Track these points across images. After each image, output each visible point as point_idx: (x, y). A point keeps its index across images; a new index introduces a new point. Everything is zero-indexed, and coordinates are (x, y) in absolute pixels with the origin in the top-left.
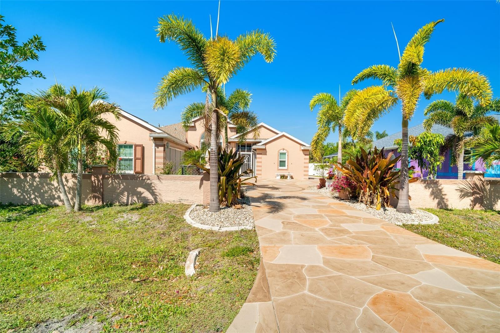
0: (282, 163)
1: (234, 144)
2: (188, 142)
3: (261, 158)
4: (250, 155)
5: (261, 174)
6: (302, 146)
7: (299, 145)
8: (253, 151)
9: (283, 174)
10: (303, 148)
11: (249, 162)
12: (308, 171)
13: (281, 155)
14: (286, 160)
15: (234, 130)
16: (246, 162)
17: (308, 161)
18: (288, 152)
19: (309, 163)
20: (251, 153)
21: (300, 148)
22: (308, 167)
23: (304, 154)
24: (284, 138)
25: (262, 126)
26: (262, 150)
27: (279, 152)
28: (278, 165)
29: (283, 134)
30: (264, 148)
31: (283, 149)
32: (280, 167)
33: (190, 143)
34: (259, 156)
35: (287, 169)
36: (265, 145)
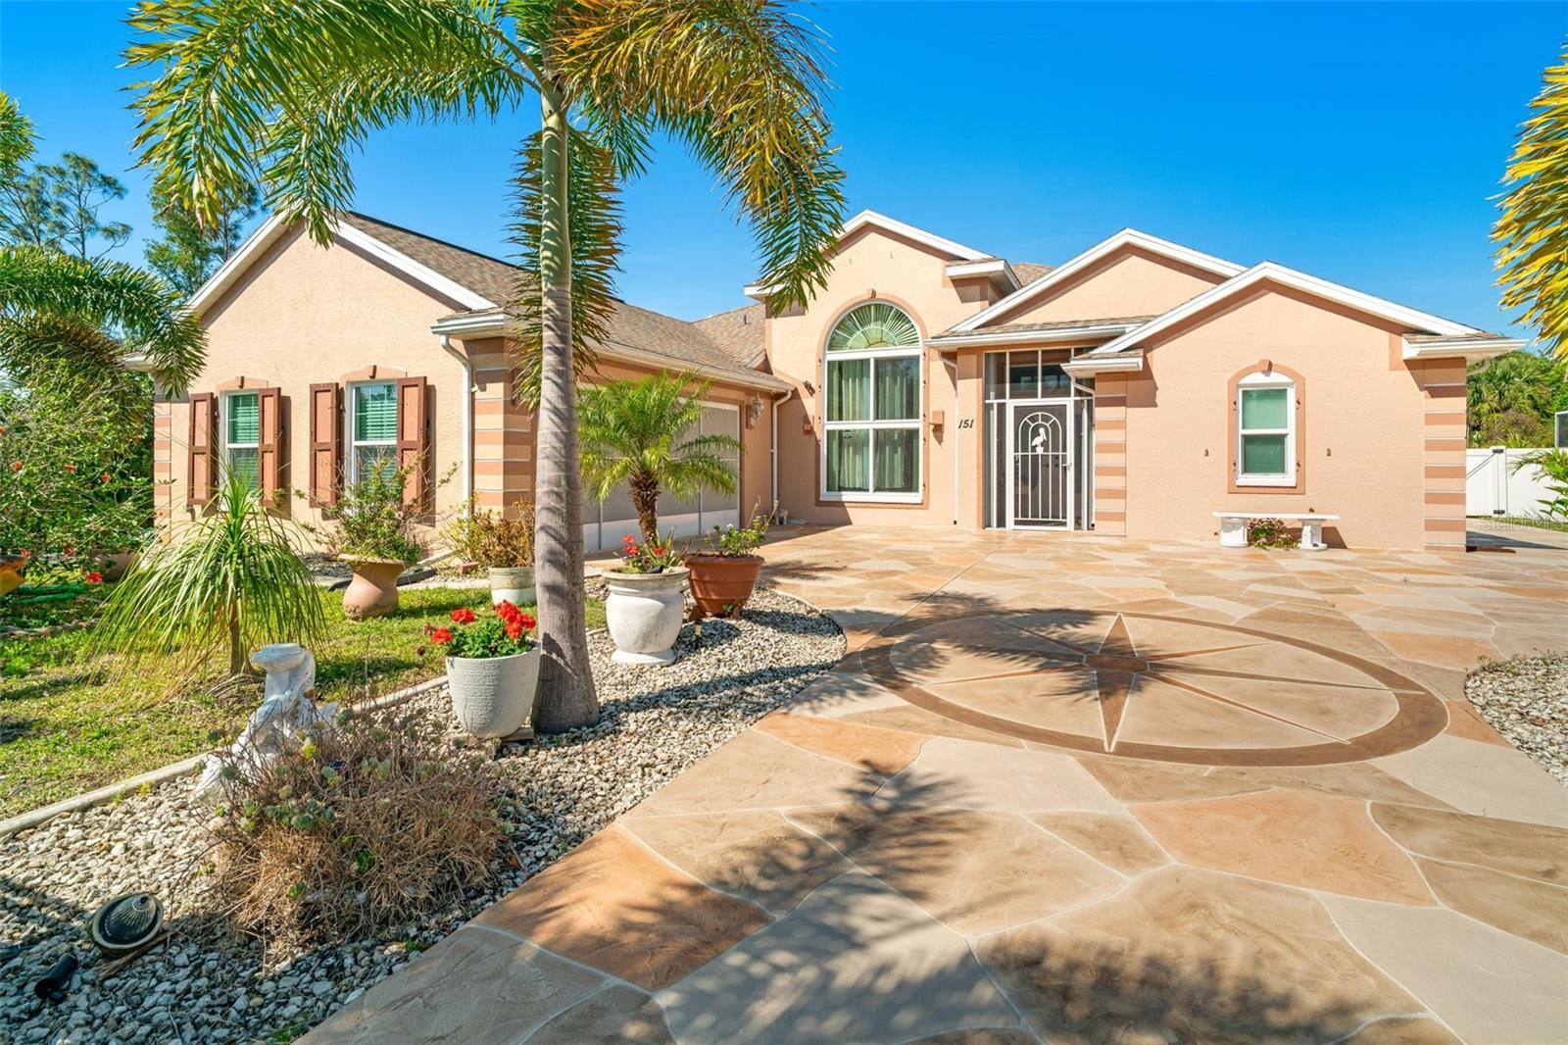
0: (1255, 450)
1: (974, 358)
2: (774, 365)
3: (1121, 424)
4: (1060, 411)
5: (1121, 517)
6: (1403, 341)
7: (1384, 336)
8: (1079, 393)
9: (1264, 516)
10: (1411, 350)
11: (1055, 448)
12: (1459, 499)
13: (1253, 404)
14: (1290, 431)
15: (976, 290)
16: (1040, 451)
17: (1460, 431)
18: (1299, 380)
19: (1470, 446)
20: (1069, 402)
21: (1394, 350)
22: (1460, 472)
23: (1426, 388)
24: (1272, 299)
25: (1128, 250)
26: (1127, 380)
27: (1239, 386)
28: (1234, 464)
29: (1264, 277)
30: (1139, 370)
31: (1267, 366)
32: (1243, 473)
33: (781, 370)
34: (1110, 413)
35: (1293, 485)
36: (1142, 351)
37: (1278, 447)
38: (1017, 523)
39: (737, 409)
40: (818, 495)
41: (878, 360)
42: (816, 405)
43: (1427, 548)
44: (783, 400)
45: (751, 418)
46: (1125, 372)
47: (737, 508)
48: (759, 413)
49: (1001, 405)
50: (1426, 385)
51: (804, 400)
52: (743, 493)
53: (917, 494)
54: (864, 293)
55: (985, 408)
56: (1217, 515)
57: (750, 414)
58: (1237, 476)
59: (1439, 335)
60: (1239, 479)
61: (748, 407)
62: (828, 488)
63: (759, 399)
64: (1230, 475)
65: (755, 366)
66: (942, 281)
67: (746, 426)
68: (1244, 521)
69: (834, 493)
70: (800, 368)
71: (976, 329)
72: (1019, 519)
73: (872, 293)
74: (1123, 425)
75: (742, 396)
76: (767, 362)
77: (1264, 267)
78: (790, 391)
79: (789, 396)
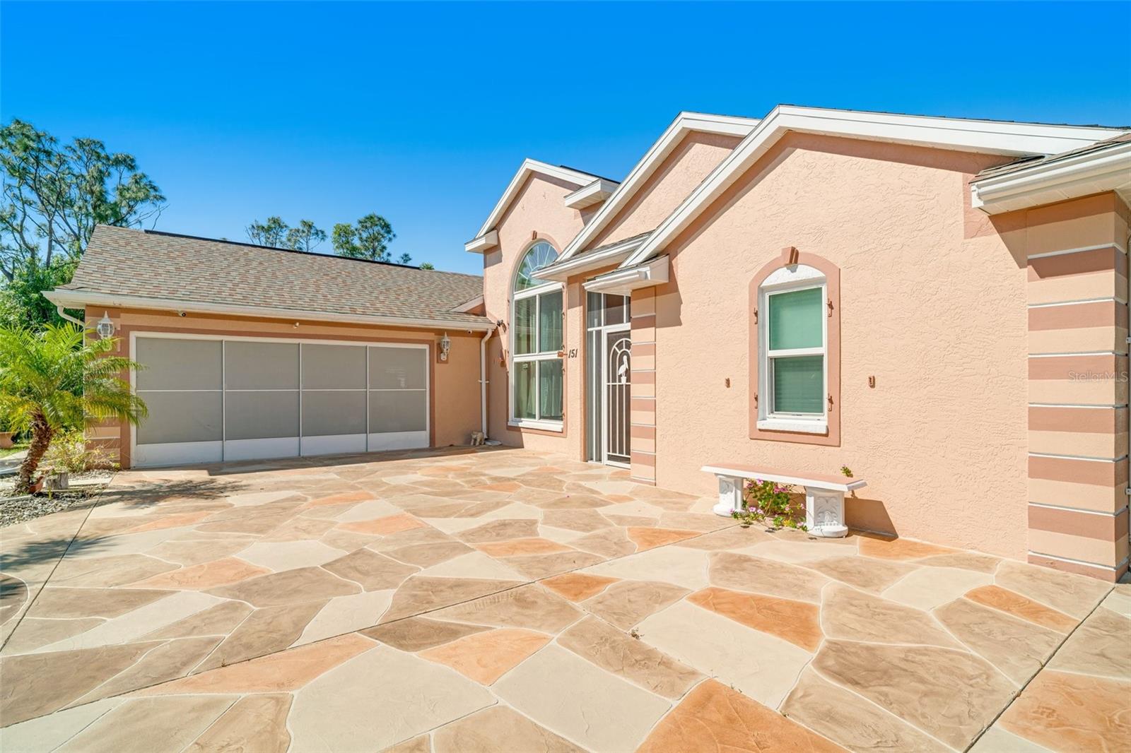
2: (487, 308)
5: (652, 460)
13: (782, 315)
14: (826, 349)
16: (624, 381)
18: (832, 273)
23: (1030, 262)
24: (799, 158)
25: (691, 137)
26: (655, 296)
27: (762, 291)
28: (756, 399)
29: (780, 128)
30: (667, 281)
31: (794, 257)
32: (772, 412)
33: (491, 312)
34: (640, 337)
35: (824, 432)
36: (668, 257)
37: (814, 375)
38: (610, 458)
39: (426, 347)
40: (508, 421)
41: (541, 296)
42: (507, 340)
43: (1032, 560)
44: (487, 338)
45: (442, 355)
46: (655, 286)
47: (425, 430)
48: (445, 350)
49: (599, 333)
50: (1030, 257)
51: (501, 336)
52: (434, 418)
53: (561, 423)
54: (530, 236)
55: (587, 337)
56: (705, 469)
57: (441, 351)
58: (760, 417)
59: (1042, 157)
60: (764, 419)
61: (439, 344)
62: (519, 415)
63: (446, 339)
64: (750, 411)
65: (465, 310)
66: (572, 210)
67: (438, 362)
68: (735, 481)
69: (518, 419)
70: (499, 308)
71: (574, 255)
72: (611, 453)
73: (535, 234)
74: (652, 349)
75: (432, 336)
76: (483, 305)
77: (779, 114)
78: (490, 329)
79: (490, 334)
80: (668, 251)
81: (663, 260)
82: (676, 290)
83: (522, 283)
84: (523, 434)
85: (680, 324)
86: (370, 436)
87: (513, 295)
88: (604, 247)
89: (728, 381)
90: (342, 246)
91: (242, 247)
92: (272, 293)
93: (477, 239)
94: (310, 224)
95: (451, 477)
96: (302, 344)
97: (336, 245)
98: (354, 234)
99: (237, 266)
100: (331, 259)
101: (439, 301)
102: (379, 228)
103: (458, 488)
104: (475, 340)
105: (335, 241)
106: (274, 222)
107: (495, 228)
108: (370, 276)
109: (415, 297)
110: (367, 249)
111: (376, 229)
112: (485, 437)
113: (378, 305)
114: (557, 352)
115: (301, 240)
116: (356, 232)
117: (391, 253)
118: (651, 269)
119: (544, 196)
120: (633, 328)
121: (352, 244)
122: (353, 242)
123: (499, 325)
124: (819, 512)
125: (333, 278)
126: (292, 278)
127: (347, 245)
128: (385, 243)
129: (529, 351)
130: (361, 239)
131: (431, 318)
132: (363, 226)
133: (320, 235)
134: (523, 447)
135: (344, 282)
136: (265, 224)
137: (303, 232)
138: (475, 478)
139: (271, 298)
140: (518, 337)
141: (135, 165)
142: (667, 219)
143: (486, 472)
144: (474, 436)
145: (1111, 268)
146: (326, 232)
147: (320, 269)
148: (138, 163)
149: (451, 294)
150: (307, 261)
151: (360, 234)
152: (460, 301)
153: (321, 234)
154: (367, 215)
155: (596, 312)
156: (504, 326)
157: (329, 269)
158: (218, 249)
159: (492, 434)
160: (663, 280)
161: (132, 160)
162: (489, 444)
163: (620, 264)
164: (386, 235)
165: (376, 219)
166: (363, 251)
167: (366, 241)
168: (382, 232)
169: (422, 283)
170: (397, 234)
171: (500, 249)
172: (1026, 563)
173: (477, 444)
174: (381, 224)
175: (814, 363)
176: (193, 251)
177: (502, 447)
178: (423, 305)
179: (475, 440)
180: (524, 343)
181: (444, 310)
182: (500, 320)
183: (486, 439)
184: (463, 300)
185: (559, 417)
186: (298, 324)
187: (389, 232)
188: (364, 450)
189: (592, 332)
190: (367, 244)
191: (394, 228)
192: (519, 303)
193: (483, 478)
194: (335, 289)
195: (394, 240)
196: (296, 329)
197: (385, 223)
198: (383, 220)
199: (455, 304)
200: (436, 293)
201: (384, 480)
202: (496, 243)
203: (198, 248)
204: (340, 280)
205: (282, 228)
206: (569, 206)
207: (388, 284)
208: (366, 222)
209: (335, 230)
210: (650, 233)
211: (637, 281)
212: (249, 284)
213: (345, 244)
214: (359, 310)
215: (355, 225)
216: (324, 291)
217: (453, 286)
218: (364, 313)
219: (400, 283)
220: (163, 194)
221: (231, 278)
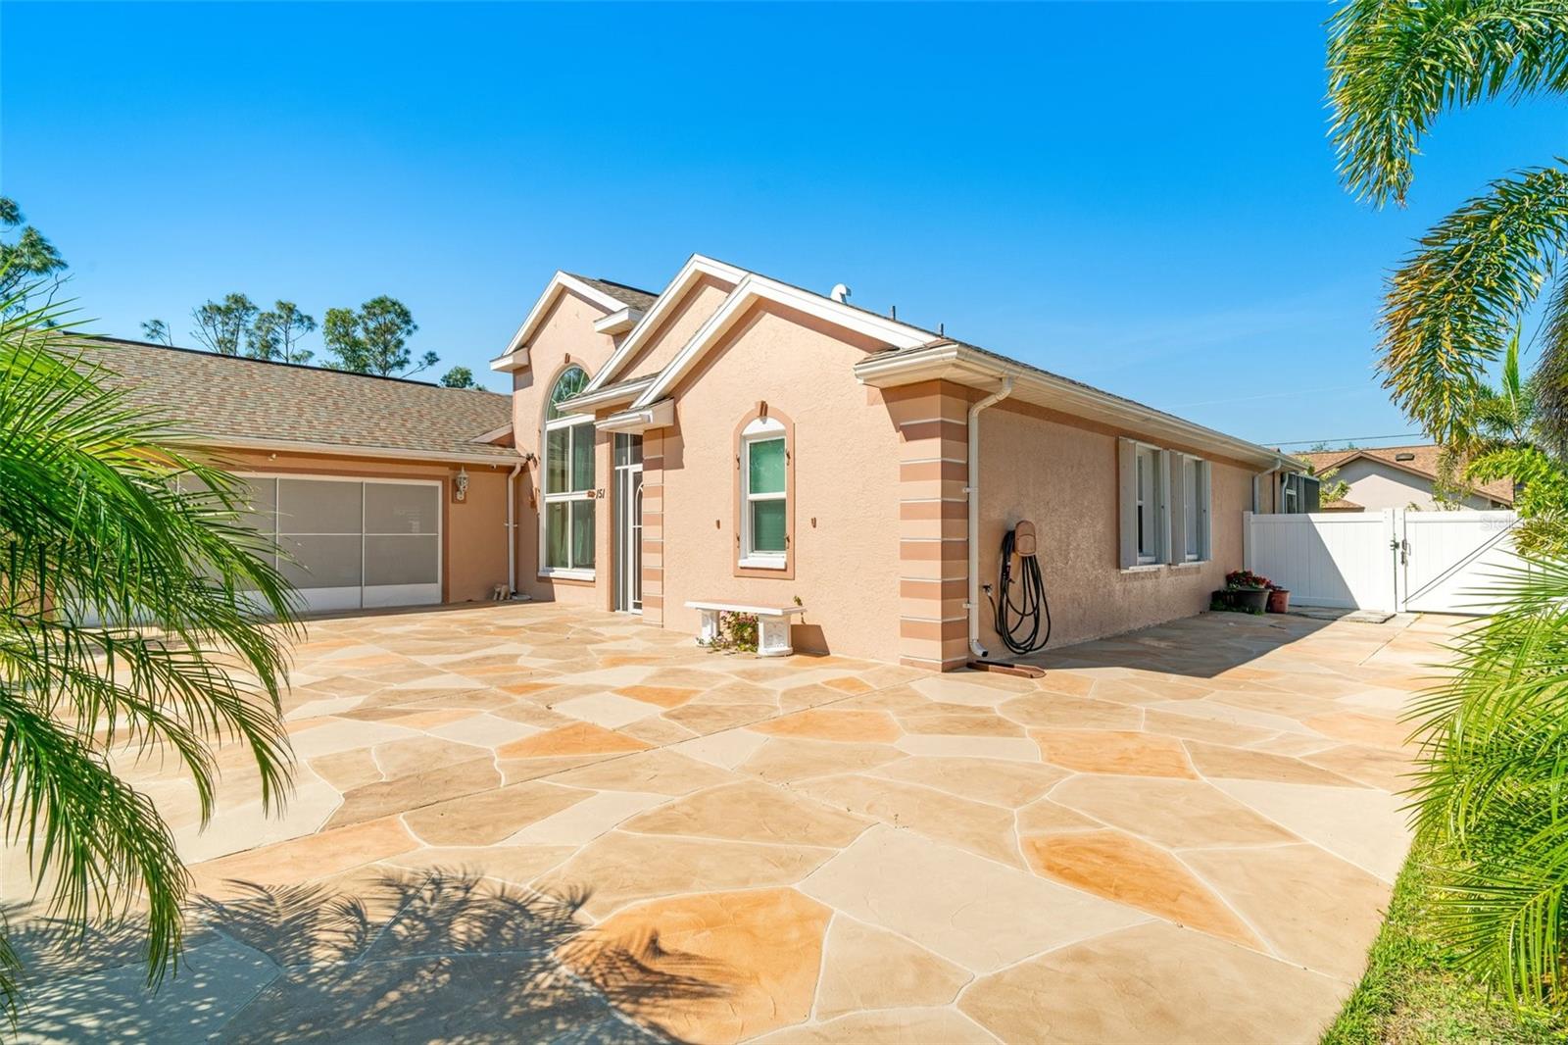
2: (516, 438)
5: (660, 602)
9: (730, 609)
13: (758, 463)
18: (791, 425)
23: (901, 428)
24: (769, 321)
25: (703, 279)
26: (663, 437)
27: (744, 438)
28: (738, 539)
29: (752, 294)
30: (672, 424)
31: (764, 410)
32: (752, 551)
33: (520, 442)
34: (651, 478)
35: (783, 567)
36: (672, 400)
37: (779, 519)
39: (439, 484)
40: (538, 570)
41: (575, 427)
42: (538, 477)
43: (903, 662)
44: (515, 474)
45: (458, 493)
46: (663, 429)
47: (436, 582)
48: (461, 487)
49: (626, 472)
50: (902, 424)
51: (532, 473)
52: (448, 569)
53: (593, 571)
54: (563, 359)
55: (614, 476)
56: (689, 604)
57: (456, 489)
58: (742, 555)
59: (898, 349)
60: (746, 558)
61: (454, 481)
62: (551, 564)
63: (463, 474)
64: (735, 552)
65: (489, 440)
66: (606, 337)
67: (453, 501)
68: (712, 614)
69: (550, 569)
70: (530, 440)
71: (600, 387)
72: (636, 601)
73: (568, 357)
74: (660, 491)
75: (445, 471)
76: (512, 435)
77: (749, 282)
78: (519, 463)
79: (518, 469)
80: (672, 395)
81: (668, 404)
82: (680, 433)
83: (555, 414)
84: (555, 585)
85: (682, 467)
86: (367, 589)
87: (545, 425)
88: (628, 383)
89: (718, 522)
90: (338, 339)
91: (200, 356)
92: (241, 418)
93: (505, 356)
94: (291, 306)
95: (453, 627)
96: (280, 480)
97: (330, 337)
98: (356, 323)
99: (193, 382)
100: (319, 372)
101: (457, 429)
102: (393, 317)
103: (457, 635)
104: (502, 476)
105: (328, 332)
106: (236, 301)
107: (526, 345)
108: (371, 396)
109: (426, 424)
110: (375, 344)
111: (389, 317)
112: (512, 590)
113: (378, 434)
114: (586, 492)
115: (277, 329)
116: (360, 321)
117: (411, 349)
118: (654, 412)
119: (577, 315)
120: (644, 469)
121: (354, 338)
122: (355, 334)
123: (529, 459)
124: (769, 636)
125: (321, 398)
126: (267, 398)
127: (346, 339)
128: (402, 336)
129: (563, 490)
130: (366, 330)
131: (444, 449)
132: (369, 313)
133: (306, 323)
134: (553, 600)
135: (335, 403)
136: (222, 304)
137: (280, 317)
138: (479, 627)
139: (240, 424)
140: (551, 472)
141: (17, 215)
142: (669, 364)
143: (495, 622)
144: (498, 590)
145: (937, 437)
146: (314, 318)
147: (303, 387)
148: (22, 210)
149: (474, 420)
150: (286, 376)
151: (366, 324)
152: (485, 429)
153: (308, 322)
154: (376, 296)
155: (624, 449)
156: (535, 461)
157: (316, 387)
158: (166, 359)
159: (520, 587)
160: (667, 422)
161: (13, 208)
162: (516, 598)
163: (632, 403)
164: (403, 326)
165: (388, 304)
166: (369, 346)
167: (374, 333)
168: (398, 321)
169: (437, 405)
170: (419, 326)
171: (531, 370)
172: (898, 664)
173: (501, 598)
174: (396, 311)
175: (780, 505)
176: (133, 361)
177: (531, 601)
178: (436, 434)
179: (499, 594)
180: (558, 479)
181: (462, 439)
182: (530, 454)
183: (513, 594)
184: (490, 428)
185: (592, 566)
186: (274, 456)
187: (408, 322)
188: (358, 606)
189: (619, 471)
190: (375, 338)
191: (415, 317)
192: (552, 435)
193: (489, 627)
194: (323, 413)
195: (415, 334)
196: (273, 461)
197: (402, 310)
198: (399, 306)
199: (477, 432)
200: (455, 419)
201: (376, 630)
202: (527, 363)
203: (138, 357)
204: (330, 401)
205: (248, 309)
206: (599, 332)
207: (393, 407)
208: (375, 307)
209: (327, 317)
210: (656, 375)
211: (639, 424)
212: (211, 406)
213: (344, 336)
214: (353, 440)
215: (358, 311)
216: (308, 415)
217: (479, 410)
218: (359, 444)
219: (408, 405)
220: (62, 259)
221: (187, 398)
